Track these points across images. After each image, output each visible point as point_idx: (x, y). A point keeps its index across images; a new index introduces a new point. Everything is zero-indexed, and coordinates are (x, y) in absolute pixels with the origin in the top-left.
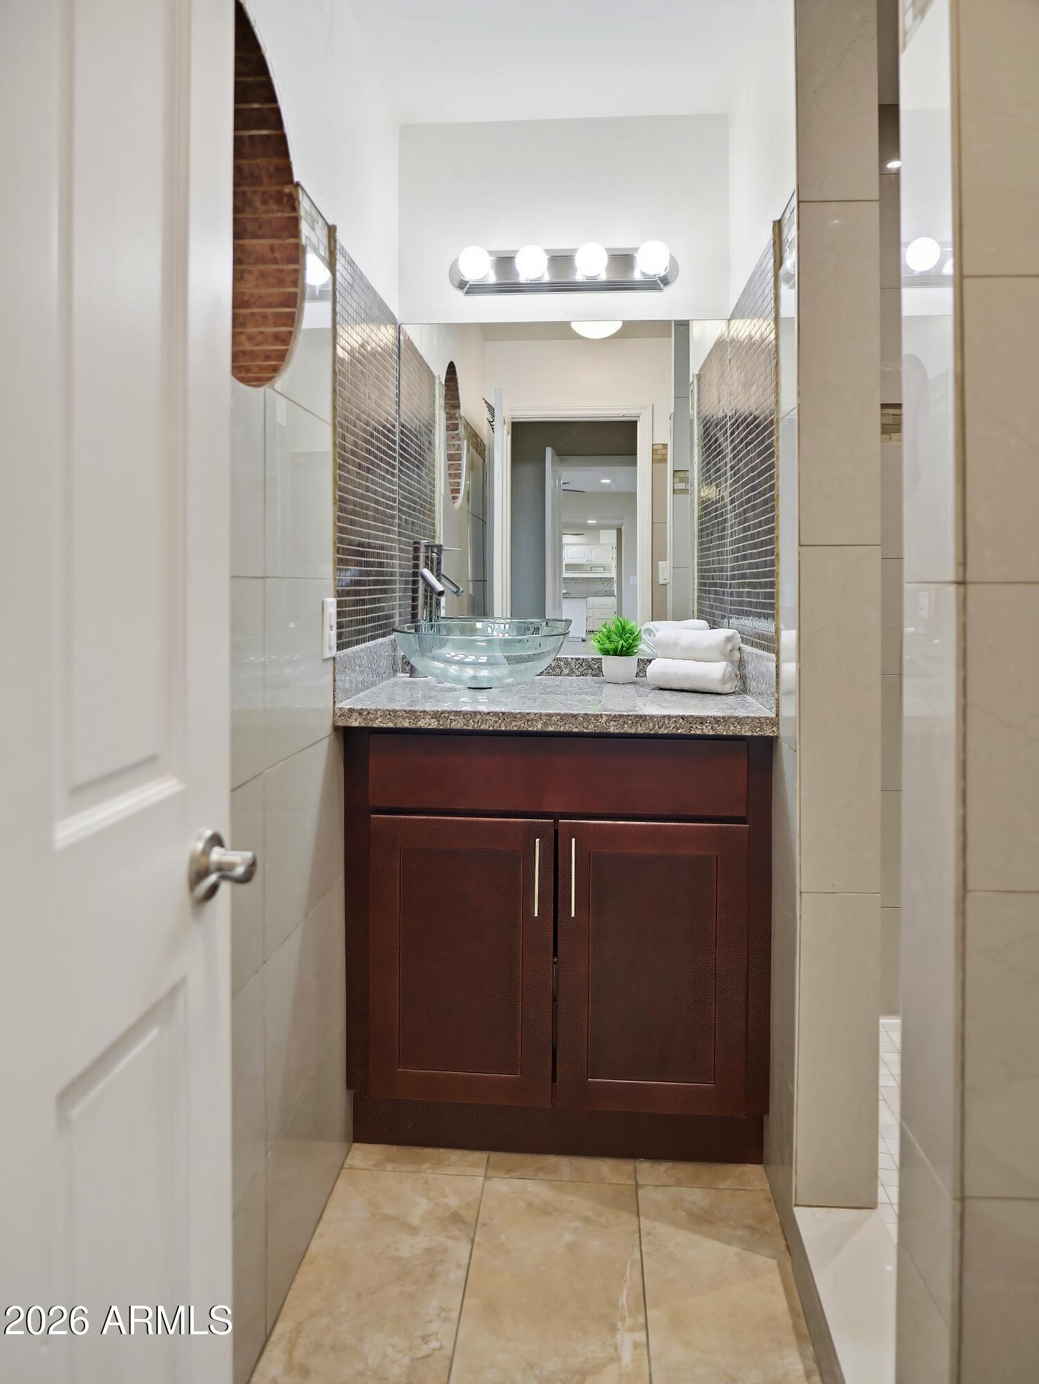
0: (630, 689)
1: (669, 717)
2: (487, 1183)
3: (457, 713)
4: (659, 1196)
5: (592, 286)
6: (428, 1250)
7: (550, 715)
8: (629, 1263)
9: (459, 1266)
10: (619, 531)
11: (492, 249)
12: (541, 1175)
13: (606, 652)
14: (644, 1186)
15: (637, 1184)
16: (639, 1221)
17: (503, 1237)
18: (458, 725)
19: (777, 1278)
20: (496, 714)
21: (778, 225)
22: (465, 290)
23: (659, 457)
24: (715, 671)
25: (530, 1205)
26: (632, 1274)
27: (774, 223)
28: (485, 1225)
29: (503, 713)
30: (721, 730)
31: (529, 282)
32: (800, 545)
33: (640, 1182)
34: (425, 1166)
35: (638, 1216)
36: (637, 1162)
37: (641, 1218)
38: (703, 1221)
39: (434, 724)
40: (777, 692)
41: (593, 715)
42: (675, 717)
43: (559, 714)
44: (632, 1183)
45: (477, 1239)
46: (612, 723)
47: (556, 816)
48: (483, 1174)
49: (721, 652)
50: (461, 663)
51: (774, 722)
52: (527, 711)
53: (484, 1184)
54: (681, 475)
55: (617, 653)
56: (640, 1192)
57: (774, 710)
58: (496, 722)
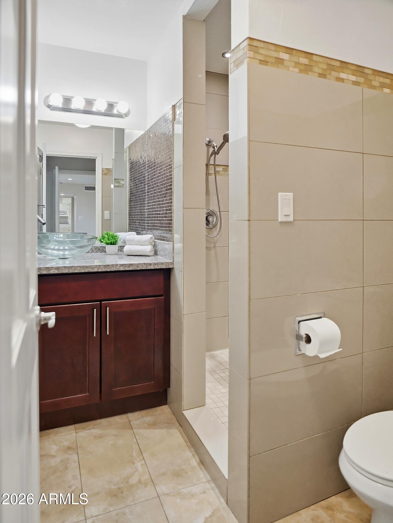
0: (117, 256)
1: (140, 264)
2: (77, 435)
3: (65, 267)
4: (137, 422)
5: (98, 113)
6: (61, 461)
7: (100, 266)
8: (133, 443)
9: (75, 462)
10: (73, 199)
11: (63, 95)
12: (96, 427)
13: (108, 244)
14: (132, 420)
15: (129, 420)
16: (133, 431)
17: (88, 449)
18: (66, 271)
19: (179, 434)
20: (80, 267)
21: (174, 107)
22: (51, 108)
23: (105, 173)
24: (148, 249)
25: (95, 437)
26: (135, 446)
27: (173, 106)
28: (80, 447)
29: (83, 266)
30: (157, 267)
31: (76, 109)
32: (183, 208)
33: (130, 420)
34: (51, 436)
35: (132, 429)
36: (128, 415)
37: (134, 430)
38: (153, 425)
39: (56, 272)
40: (173, 253)
41: (115, 265)
42: (142, 264)
43: (103, 265)
44: (128, 421)
45: (79, 452)
46: (121, 267)
47: (101, 301)
48: (75, 432)
49: (149, 242)
50: (58, 250)
51: (172, 264)
52: (91, 265)
53: (76, 435)
54: (117, 180)
55: (111, 244)
56: (131, 423)
57: (172, 259)
58: (80, 269)
